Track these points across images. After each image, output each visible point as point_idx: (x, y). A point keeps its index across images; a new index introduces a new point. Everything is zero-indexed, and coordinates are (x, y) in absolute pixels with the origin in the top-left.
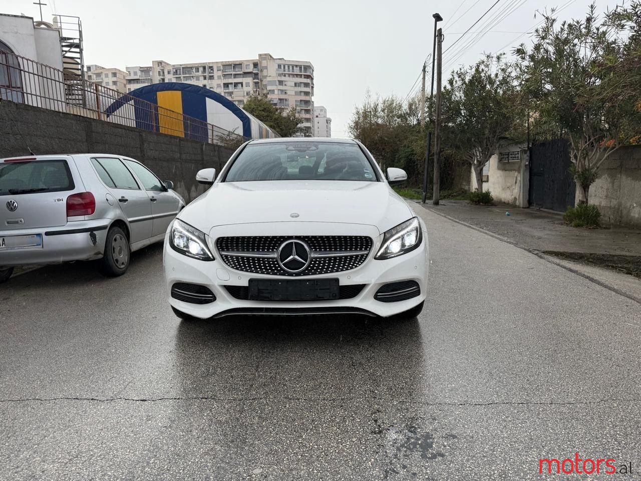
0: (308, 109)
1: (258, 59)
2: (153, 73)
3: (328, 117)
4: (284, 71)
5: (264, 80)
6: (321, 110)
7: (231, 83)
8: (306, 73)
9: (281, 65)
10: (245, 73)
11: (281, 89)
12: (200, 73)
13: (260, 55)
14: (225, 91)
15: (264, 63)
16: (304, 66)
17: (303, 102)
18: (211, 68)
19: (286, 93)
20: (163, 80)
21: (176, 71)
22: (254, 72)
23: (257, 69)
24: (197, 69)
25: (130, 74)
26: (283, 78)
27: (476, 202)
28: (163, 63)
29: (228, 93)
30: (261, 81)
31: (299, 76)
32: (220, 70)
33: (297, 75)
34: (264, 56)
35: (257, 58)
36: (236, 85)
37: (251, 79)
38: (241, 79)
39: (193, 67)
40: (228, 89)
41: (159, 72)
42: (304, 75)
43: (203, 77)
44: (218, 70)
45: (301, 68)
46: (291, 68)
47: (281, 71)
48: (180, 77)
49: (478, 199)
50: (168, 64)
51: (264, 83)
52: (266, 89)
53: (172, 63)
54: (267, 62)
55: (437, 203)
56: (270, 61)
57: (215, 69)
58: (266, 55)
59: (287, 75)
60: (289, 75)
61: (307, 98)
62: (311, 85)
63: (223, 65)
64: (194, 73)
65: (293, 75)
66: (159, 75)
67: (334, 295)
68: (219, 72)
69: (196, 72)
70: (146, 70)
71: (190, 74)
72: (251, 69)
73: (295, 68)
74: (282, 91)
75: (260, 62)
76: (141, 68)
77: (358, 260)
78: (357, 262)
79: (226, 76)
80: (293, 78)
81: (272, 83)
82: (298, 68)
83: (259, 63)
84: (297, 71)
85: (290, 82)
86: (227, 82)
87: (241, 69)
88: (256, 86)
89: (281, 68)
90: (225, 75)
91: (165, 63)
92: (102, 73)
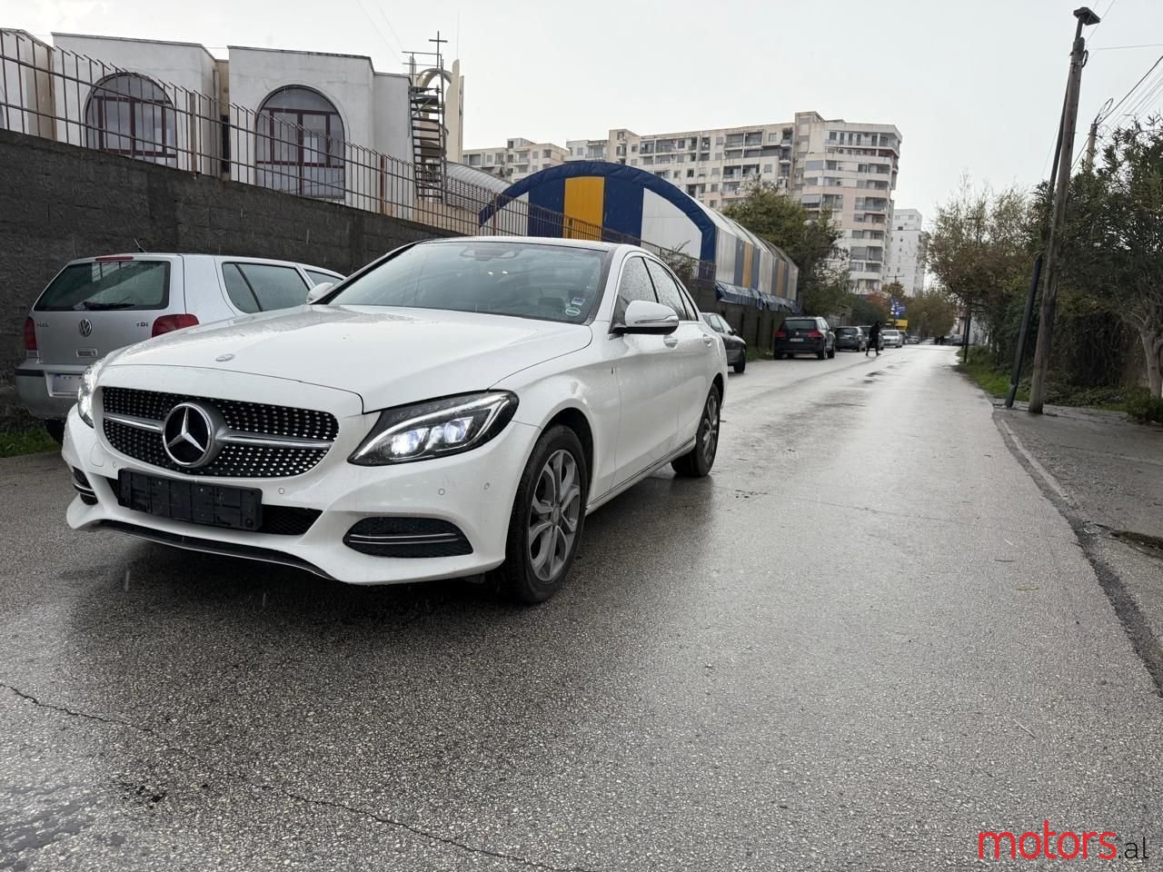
0: (881, 212)
1: (794, 122)
2: (608, 151)
3: (923, 230)
4: (841, 143)
5: (800, 160)
6: (911, 217)
7: (739, 167)
8: (884, 145)
9: (835, 134)
10: (766, 148)
11: (831, 176)
12: (686, 150)
13: (798, 115)
14: (725, 181)
15: (804, 130)
16: (881, 134)
17: (872, 201)
18: (706, 140)
19: (839, 183)
20: (623, 161)
21: (647, 146)
22: (782, 145)
23: (788, 141)
24: (682, 143)
25: (572, 152)
26: (837, 157)
27: (1140, 416)
28: (626, 134)
29: (730, 184)
30: (795, 161)
31: (869, 153)
32: (721, 144)
33: (865, 151)
34: (806, 117)
35: (793, 120)
36: (747, 169)
37: (776, 157)
38: (758, 158)
39: (675, 140)
40: (732, 177)
41: (618, 149)
42: (880, 150)
43: (689, 157)
44: (717, 144)
45: (874, 138)
46: (855, 138)
47: (836, 143)
48: (651, 157)
49: (1145, 410)
50: (634, 135)
51: (799, 165)
52: (802, 175)
53: (641, 134)
54: (810, 128)
55: (1036, 410)
56: (815, 127)
57: (713, 142)
58: (809, 114)
59: (845, 151)
60: (850, 151)
61: (880, 194)
62: (892, 169)
63: (729, 136)
64: (676, 150)
65: (858, 151)
66: (618, 153)
67: (249, 522)
68: (719, 146)
69: (679, 147)
70: (597, 146)
71: (670, 151)
72: (778, 140)
73: (863, 138)
74: (831, 179)
75: (796, 127)
76: (589, 142)
77: (308, 459)
78: (305, 463)
79: (731, 154)
80: (858, 156)
81: (814, 165)
82: (870, 139)
83: (794, 130)
84: (866, 143)
85: (850, 162)
86: (731, 165)
87: (761, 141)
88: (783, 171)
89: (835, 139)
90: (729, 151)
91: (630, 133)
92: (529, 150)
